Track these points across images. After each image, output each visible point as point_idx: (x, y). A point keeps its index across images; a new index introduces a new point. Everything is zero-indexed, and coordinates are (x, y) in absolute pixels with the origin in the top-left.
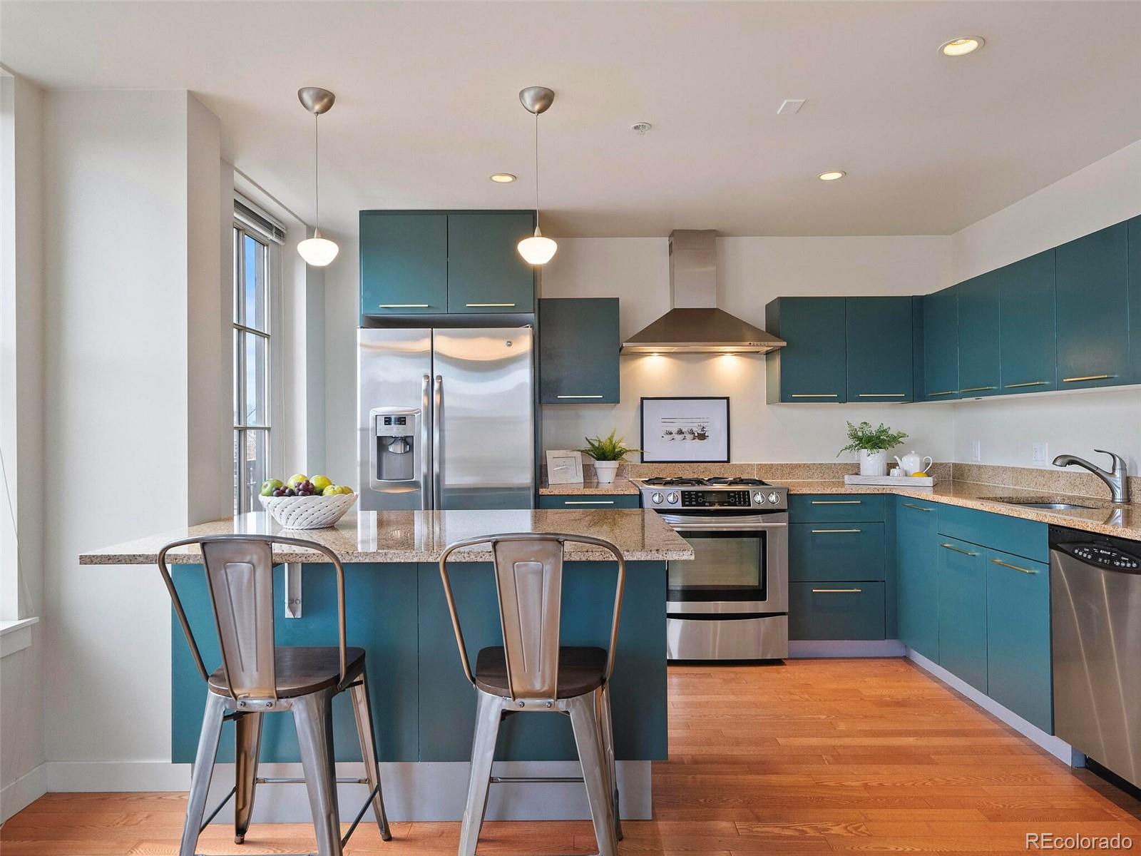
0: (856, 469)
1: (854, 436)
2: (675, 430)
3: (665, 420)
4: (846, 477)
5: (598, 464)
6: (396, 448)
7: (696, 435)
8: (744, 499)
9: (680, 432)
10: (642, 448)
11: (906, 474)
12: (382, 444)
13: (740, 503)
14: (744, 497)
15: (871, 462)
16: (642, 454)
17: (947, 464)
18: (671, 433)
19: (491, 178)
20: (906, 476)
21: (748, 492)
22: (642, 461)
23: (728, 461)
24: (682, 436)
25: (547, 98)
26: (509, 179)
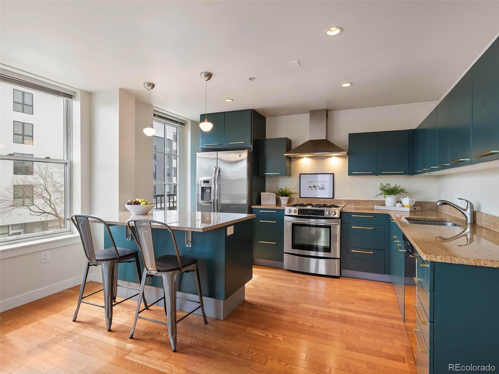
0: (383, 204)
1: (383, 189)
2: (312, 186)
3: (309, 182)
4: (375, 206)
5: (281, 198)
6: (208, 191)
7: (320, 188)
8: (322, 213)
9: (314, 187)
10: (300, 193)
11: (403, 206)
12: (203, 189)
13: (320, 214)
14: (322, 212)
15: (390, 200)
16: (300, 195)
17: (433, 202)
18: (311, 187)
19: (225, 100)
20: (403, 207)
21: (324, 210)
22: (300, 197)
23: (333, 198)
24: (315, 188)
25: (209, 76)
26: (231, 101)
